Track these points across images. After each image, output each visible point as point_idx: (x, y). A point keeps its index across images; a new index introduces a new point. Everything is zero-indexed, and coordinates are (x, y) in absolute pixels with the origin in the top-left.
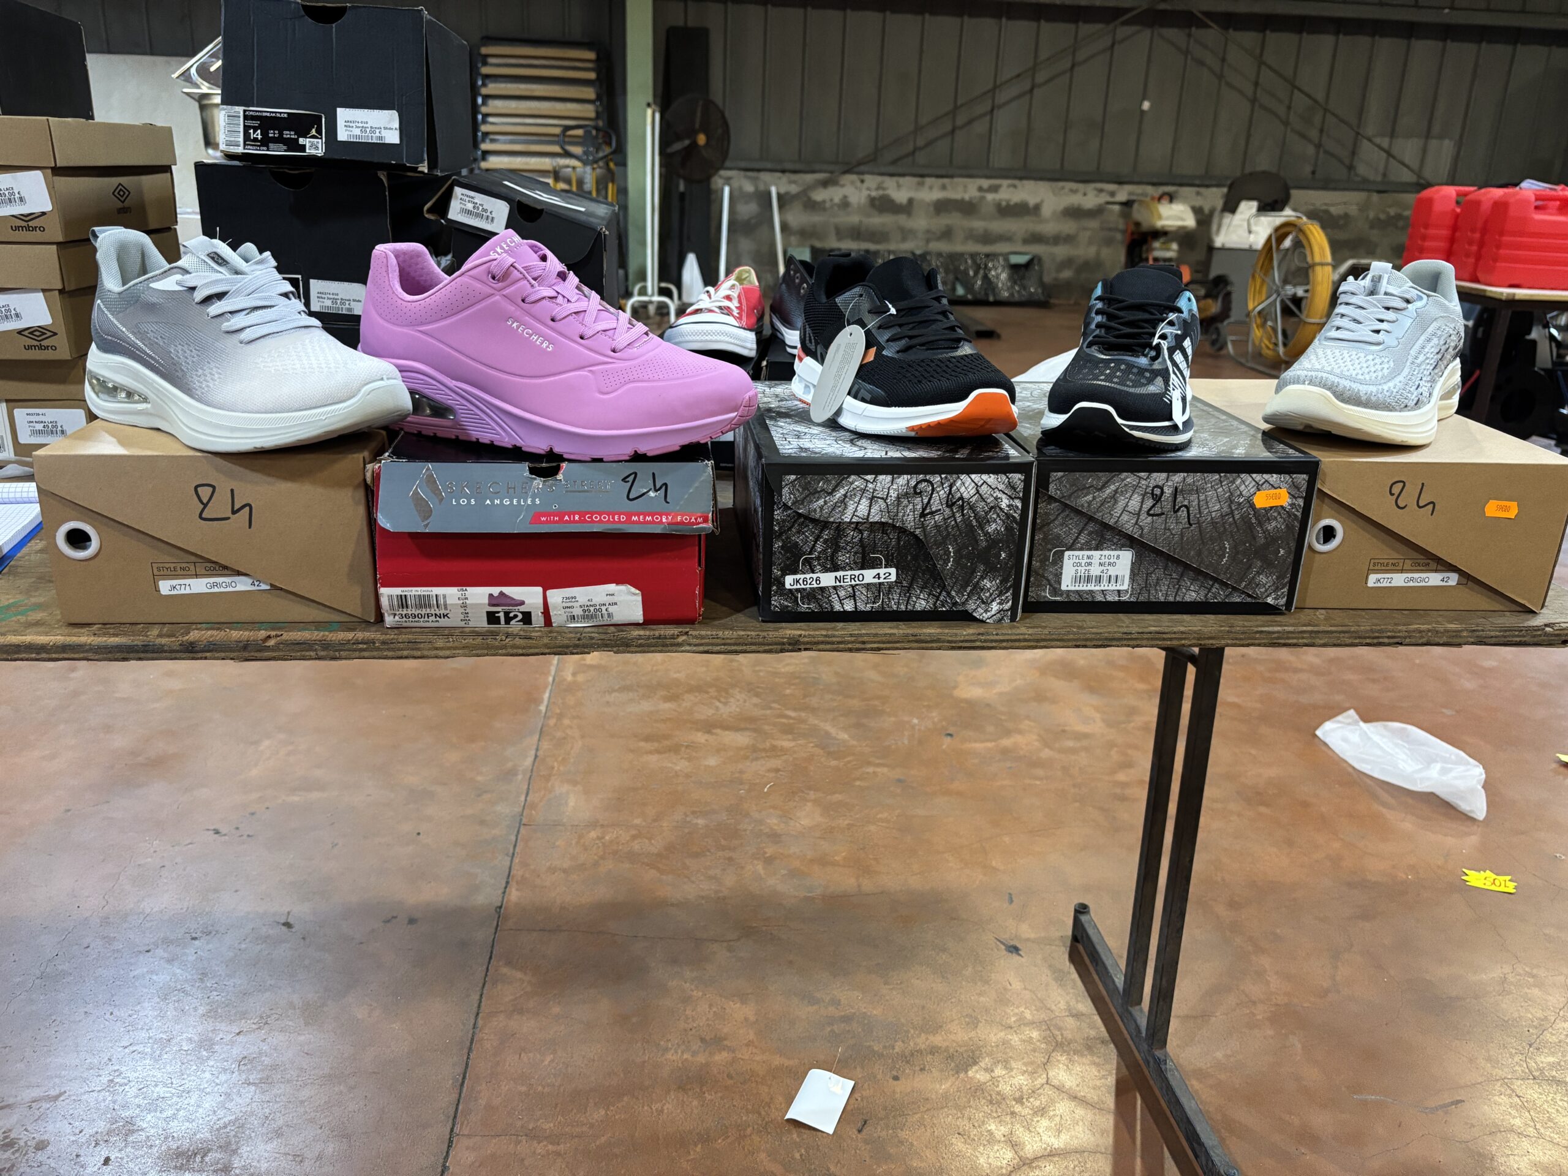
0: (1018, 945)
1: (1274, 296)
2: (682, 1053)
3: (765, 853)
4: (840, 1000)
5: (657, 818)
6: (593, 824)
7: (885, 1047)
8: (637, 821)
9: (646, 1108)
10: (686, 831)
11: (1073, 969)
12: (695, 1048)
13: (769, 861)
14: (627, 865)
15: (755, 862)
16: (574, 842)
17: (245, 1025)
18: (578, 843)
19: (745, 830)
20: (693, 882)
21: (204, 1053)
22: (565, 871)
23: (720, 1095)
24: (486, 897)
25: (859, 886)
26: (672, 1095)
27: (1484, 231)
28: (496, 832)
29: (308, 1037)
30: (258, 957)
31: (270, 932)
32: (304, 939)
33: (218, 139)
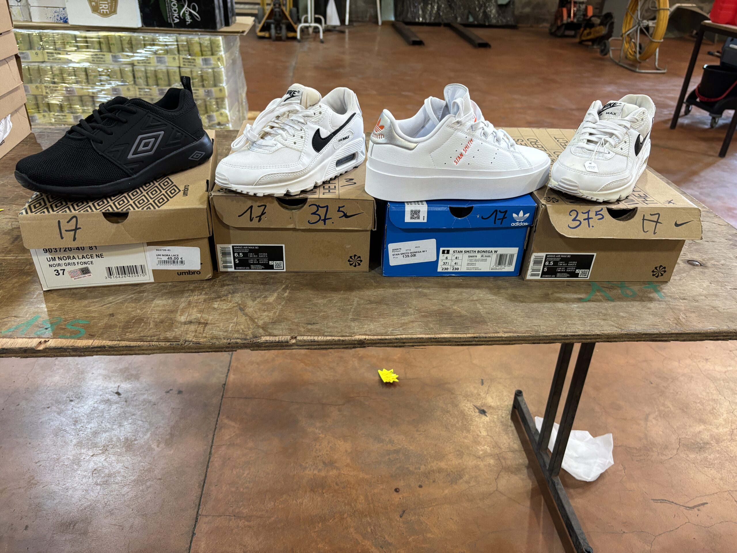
0: (485, 409)
1: (637, 26)
2: (314, 470)
3: (359, 354)
4: (394, 441)
7: (416, 468)
9: (294, 501)
11: (512, 425)
12: (320, 467)
14: (289, 361)
15: (354, 359)
17: (96, 451)
20: (322, 371)
21: (75, 467)
22: (258, 364)
23: (331, 494)
24: (218, 379)
25: (406, 374)
26: (308, 494)
29: (128, 459)
30: (103, 412)
31: (110, 397)
32: (126, 401)
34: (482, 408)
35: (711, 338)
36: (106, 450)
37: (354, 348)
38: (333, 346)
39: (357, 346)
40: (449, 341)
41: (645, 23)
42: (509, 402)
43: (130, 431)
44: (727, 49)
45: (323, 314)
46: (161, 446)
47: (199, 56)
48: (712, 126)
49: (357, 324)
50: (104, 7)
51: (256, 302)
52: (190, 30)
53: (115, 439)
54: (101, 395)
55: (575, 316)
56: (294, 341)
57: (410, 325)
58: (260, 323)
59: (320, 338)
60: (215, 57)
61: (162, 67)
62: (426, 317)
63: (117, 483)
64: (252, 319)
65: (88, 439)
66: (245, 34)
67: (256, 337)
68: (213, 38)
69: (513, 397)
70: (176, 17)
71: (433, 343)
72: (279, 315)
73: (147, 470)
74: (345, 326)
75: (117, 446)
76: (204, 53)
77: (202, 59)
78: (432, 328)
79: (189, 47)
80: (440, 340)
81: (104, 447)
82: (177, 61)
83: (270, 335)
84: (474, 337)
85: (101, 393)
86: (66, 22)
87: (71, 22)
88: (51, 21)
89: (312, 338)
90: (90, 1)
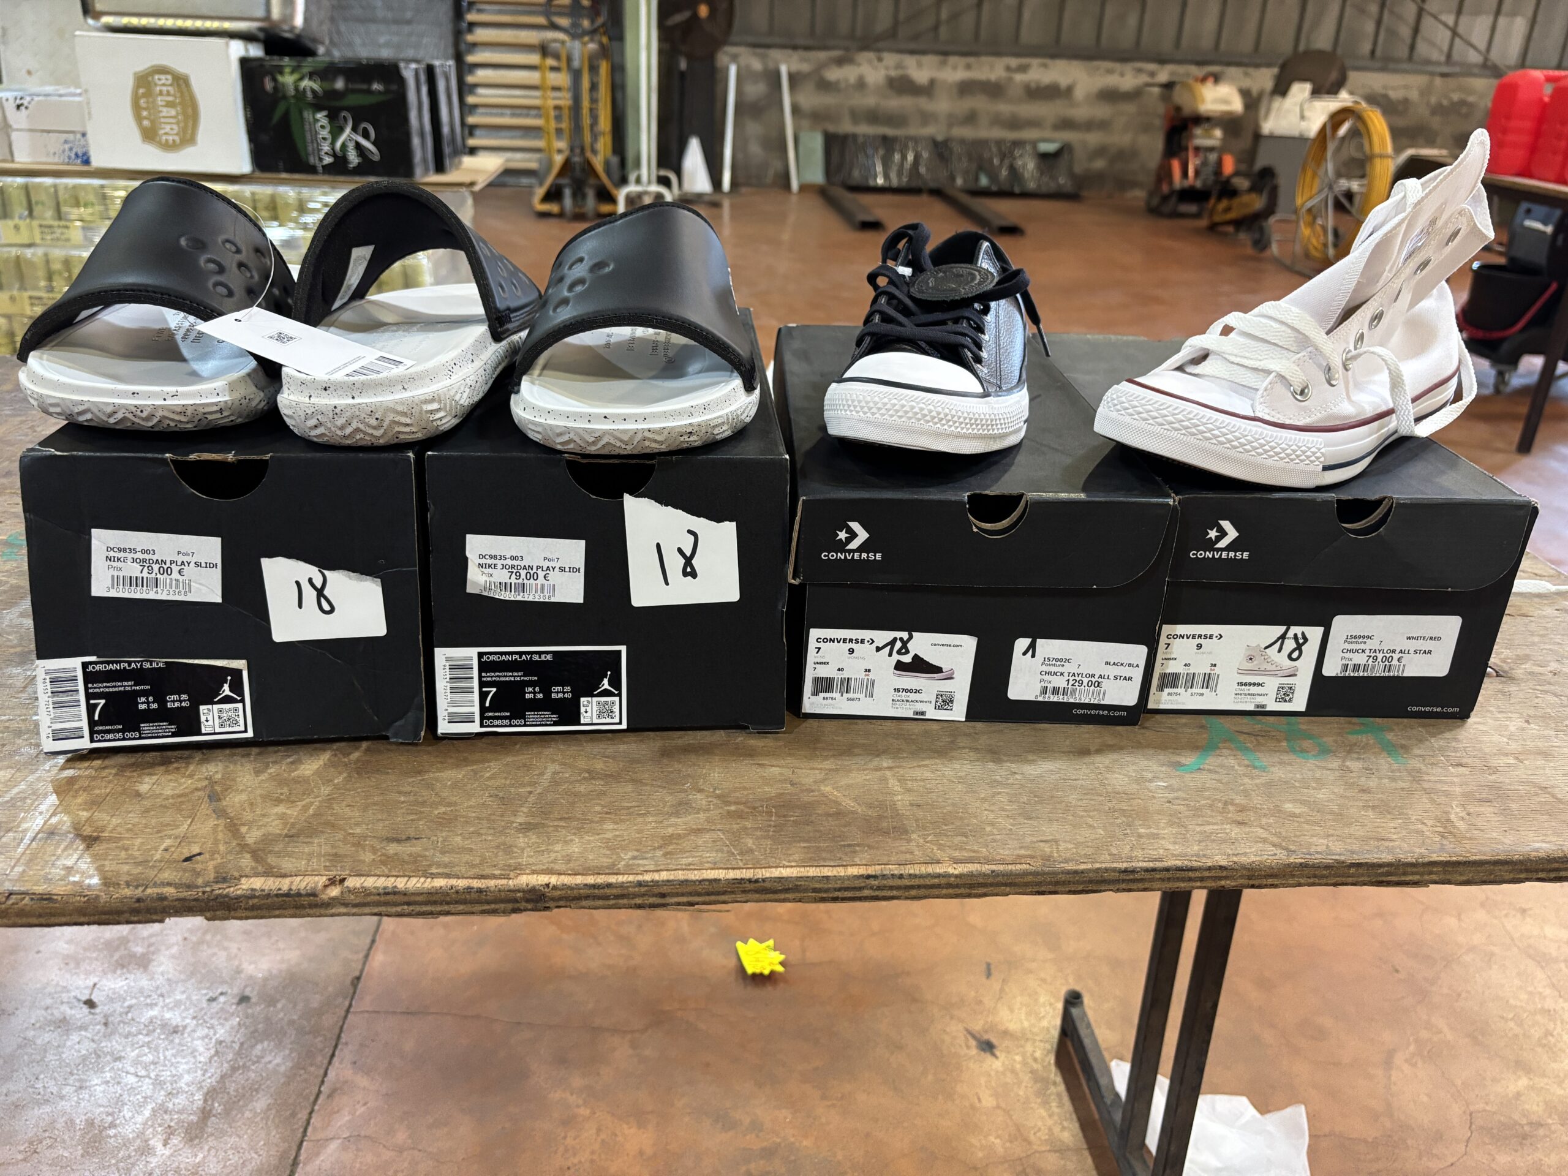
0: (994, 1041)
1: (1327, 191)
4: (762, 1124)
24: (343, 963)
31: (69, 1012)
32: (106, 1024)
33: (99, 7)
34: (986, 1037)
35: (1541, 875)
36: (35, 1152)
37: (515, 911)
38: (451, 908)
39: (523, 905)
40: (796, 889)
41: (1344, 184)
42: (1053, 1021)
43: (104, 1102)
44: (1520, 229)
45: (442, 809)
46: (175, 1140)
48: (1497, 391)
49: (534, 838)
50: (169, 130)
51: (263, 777)
53: (60, 1124)
54: (47, 1008)
55: (1159, 813)
56: (334, 892)
57: (686, 844)
58: (253, 836)
59: (415, 883)
62: (740, 815)
64: (233, 828)
66: (476, 188)
67: (224, 880)
69: (1060, 1006)
70: (327, 153)
71: (750, 896)
72: (317, 814)
74: (498, 847)
75: (64, 1141)
78: (751, 851)
80: (767, 885)
81: (31, 1143)
83: (268, 873)
84: (869, 877)
85: (49, 1001)
86: (87, 162)
87: (97, 162)
88: (56, 160)
89: (389, 883)
90: (139, 118)
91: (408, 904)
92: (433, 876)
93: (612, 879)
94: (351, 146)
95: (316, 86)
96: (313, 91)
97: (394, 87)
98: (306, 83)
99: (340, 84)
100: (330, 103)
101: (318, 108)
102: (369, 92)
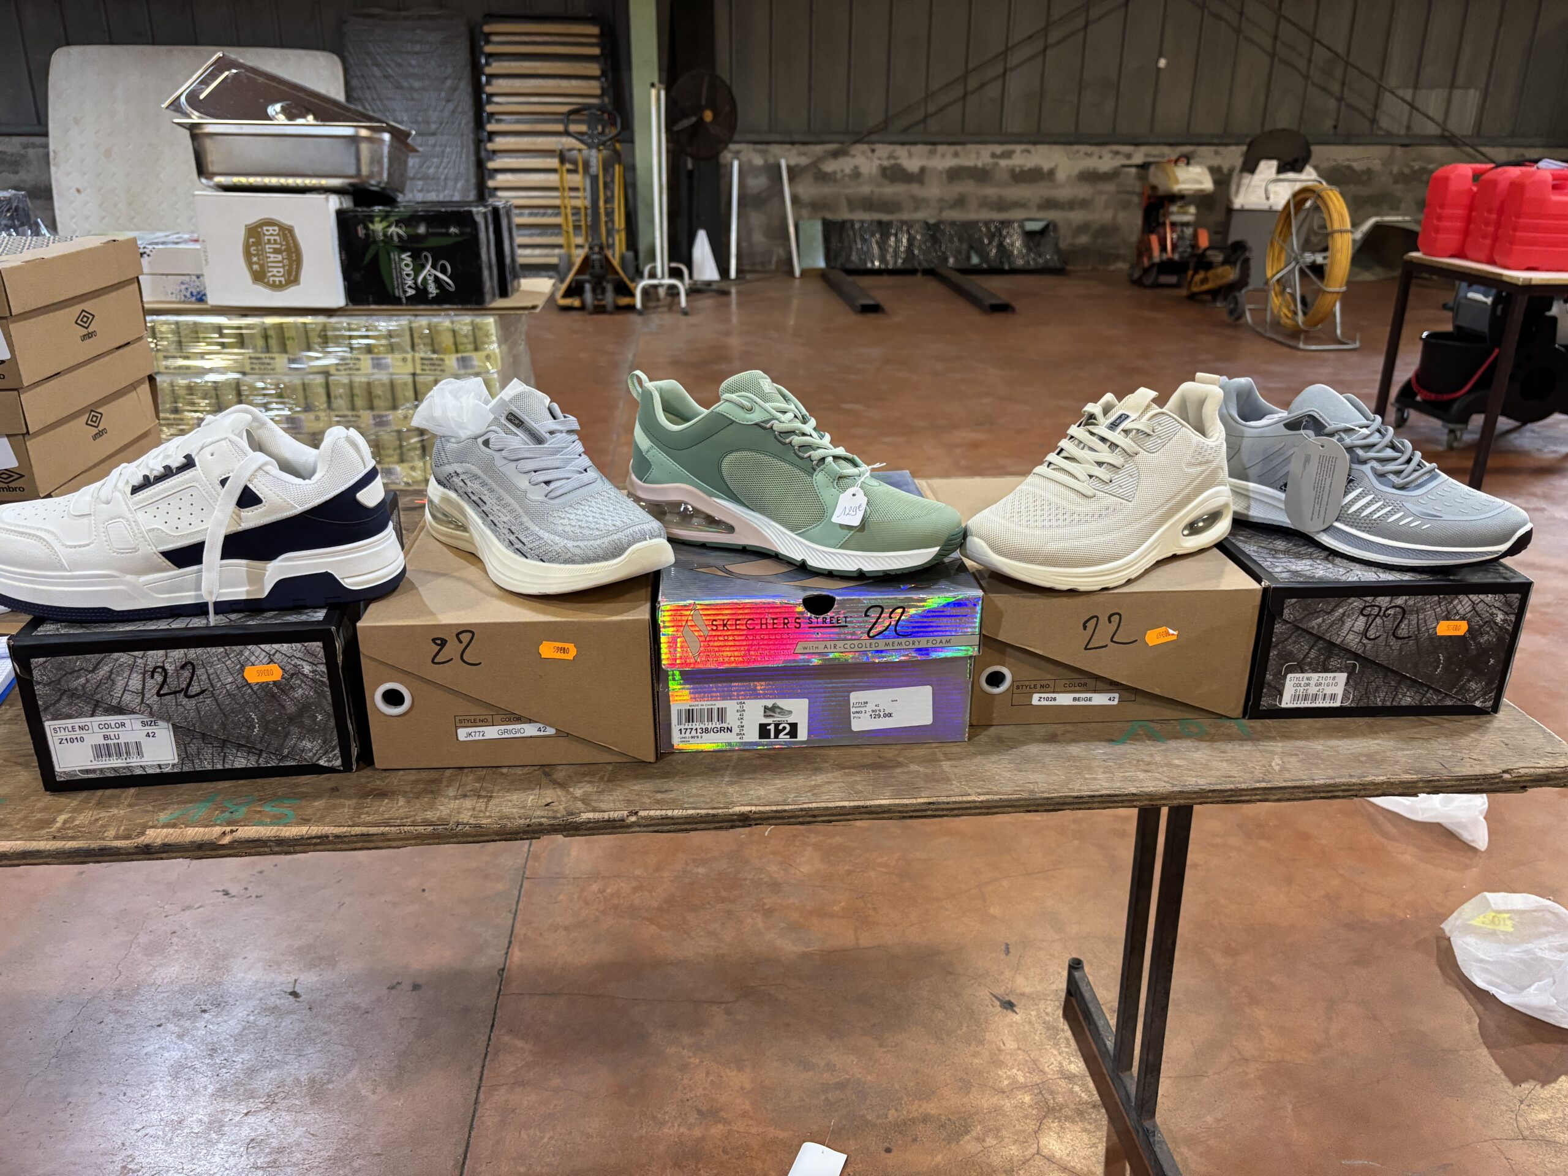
0: (1013, 1000)
1: (1293, 264)
2: (679, 1126)
3: (764, 904)
4: (835, 1065)
5: (658, 868)
6: (594, 876)
7: (878, 1117)
8: (638, 872)
10: (687, 880)
11: (1066, 1027)
12: (692, 1120)
13: (768, 913)
14: (628, 922)
15: (754, 915)
16: (576, 896)
17: (253, 1105)
18: (579, 897)
19: (745, 879)
20: (693, 938)
21: (214, 1135)
22: (566, 929)
23: (715, 1171)
24: (489, 959)
25: (857, 939)
27: (1501, 211)
28: (500, 887)
29: (314, 1117)
30: (266, 1031)
31: (278, 1002)
32: (311, 1009)
33: (212, 168)
34: (1007, 998)
35: (1321, 796)
36: (273, 1102)
37: (732, 827)
38: (698, 826)
39: (737, 823)
40: (889, 811)
41: (1309, 257)
42: (1062, 985)
43: (319, 1064)
44: (1463, 301)
45: (680, 776)
46: (379, 1090)
47: (451, 353)
49: (737, 789)
50: (276, 273)
52: (435, 307)
53: (289, 1081)
54: (261, 999)
55: (1098, 766)
56: (633, 819)
58: (578, 793)
59: (677, 813)
60: (482, 354)
61: (383, 377)
63: (296, 1165)
64: (564, 788)
65: (236, 1084)
66: (537, 310)
67: (572, 814)
68: (478, 320)
69: (1065, 974)
70: (410, 287)
71: (862, 816)
72: (609, 781)
73: (353, 1138)
74: (718, 793)
75: (295, 1094)
76: (461, 348)
77: (458, 359)
78: (861, 791)
79: (432, 339)
80: (872, 809)
82: (410, 364)
83: (594, 810)
85: (260, 995)
86: (201, 299)
87: (212, 300)
88: (174, 299)
89: (663, 813)
90: (250, 264)
91: (674, 824)
92: (687, 809)
93: (786, 808)
94: (431, 280)
95: (401, 232)
96: (399, 236)
97: (468, 230)
98: (393, 229)
99: (422, 229)
100: (414, 246)
101: (403, 250)
102: (448, 235)
